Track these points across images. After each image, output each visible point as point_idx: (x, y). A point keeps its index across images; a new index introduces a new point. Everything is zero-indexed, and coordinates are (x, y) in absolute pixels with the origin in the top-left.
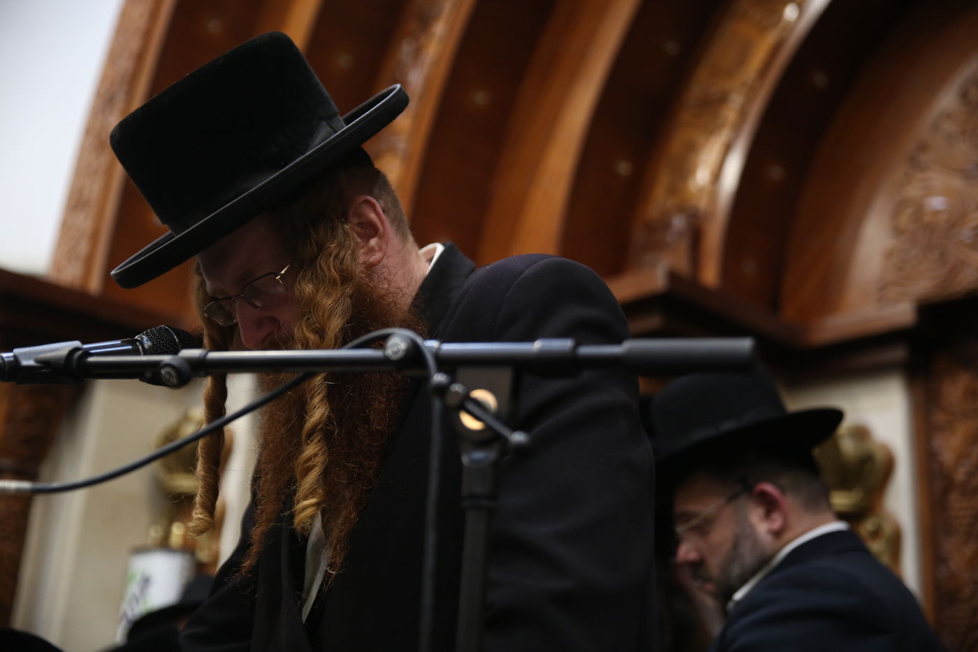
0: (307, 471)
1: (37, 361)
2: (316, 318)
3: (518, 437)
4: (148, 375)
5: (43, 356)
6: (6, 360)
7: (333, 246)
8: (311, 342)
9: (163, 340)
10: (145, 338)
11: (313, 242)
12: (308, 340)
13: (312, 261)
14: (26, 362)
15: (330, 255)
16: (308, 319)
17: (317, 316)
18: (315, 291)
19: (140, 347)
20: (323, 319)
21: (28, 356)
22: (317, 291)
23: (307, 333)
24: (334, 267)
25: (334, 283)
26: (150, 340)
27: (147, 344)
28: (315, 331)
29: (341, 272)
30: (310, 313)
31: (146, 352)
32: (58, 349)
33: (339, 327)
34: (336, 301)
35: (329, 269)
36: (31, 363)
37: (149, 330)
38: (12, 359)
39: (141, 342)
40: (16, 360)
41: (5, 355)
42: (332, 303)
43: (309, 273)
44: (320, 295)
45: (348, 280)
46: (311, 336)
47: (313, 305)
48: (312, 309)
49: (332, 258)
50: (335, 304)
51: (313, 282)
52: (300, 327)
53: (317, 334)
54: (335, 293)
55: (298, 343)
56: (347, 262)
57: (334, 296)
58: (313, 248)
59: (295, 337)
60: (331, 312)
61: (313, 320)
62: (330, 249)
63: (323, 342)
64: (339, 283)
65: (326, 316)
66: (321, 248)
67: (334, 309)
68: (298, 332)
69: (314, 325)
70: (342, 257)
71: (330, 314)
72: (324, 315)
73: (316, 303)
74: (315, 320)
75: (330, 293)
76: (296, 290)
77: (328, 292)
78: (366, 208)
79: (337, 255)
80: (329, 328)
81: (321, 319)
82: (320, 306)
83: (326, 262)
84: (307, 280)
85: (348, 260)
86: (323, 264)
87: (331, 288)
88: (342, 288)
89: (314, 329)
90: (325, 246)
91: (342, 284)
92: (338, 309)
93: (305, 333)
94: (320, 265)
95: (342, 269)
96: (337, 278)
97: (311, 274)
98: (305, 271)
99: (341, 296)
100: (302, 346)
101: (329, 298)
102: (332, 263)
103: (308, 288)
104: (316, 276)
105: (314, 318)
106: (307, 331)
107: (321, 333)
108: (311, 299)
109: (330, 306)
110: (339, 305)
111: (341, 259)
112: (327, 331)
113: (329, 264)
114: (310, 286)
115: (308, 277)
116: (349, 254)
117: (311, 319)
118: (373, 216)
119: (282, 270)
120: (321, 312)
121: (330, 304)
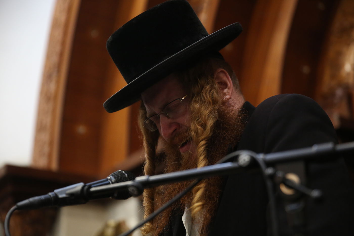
0: (198, 190)
2: (201, 119)
3: (315, 193)
5: (68, 192)
6: (51, 196)
7: (208, 87)
8: (199, 131)
10: (112, 177)
11: (199, 85)
12: (198, 129)
13: (199, 93)
14: (60, 196)
15: (207, 91)
16: (198, 120)
18: (200, 107)
19: (110, 182)
20: (205, 119)
21: (61, 193)
22: (201, 107)
23: (197, 126)
25: (210, 103)
26: (115, 178)
27: (113, 179)
28: (201, 125)
30: (198, 116)
31: (113, 183)
32: (75, 187)
33: (213, 124)
34: (210, 112)
35: (207, 97)
36: (64, 196)
37: (113, 173)
38: (54, 195)
39: (110, 180)
40: (56, 196)
41: (50, 194)
42: (209, 113)
43: (197, 99)
44: (203, 109)
45: (215, 103)
46: (199, 127)
47: (200, 113)
48: (200, 115)
49: (208, 92)
50: (210, 113)
51: (199, 103)
52: (194, 123)
53: (202, 126)
54: (210, 108)
55: (193, 131)
56: (215, 95)
57: (209, 109)
58: (199, 87)
59: (191, 129)
60: (208, 116)
61: (200, 120)
62: (206, 88)
63: (205, 130)
64: (212, 104)
65: (206, 118)
66: (202, 87)
67: (210, 115)
68: (193, 126)
69: (201, 122)
70: (212, 92)
71: (208, 117)
72: (205, 118)
73: (202, 112)
74: (201, 120)
75: (208, 108)
76: (191, 107)
77: (207, 107)
78: (222, 75)
79: (210, 91)
80: (208, 124)
81: (204, 119)
82: (203, 114)
83: (206, 93)
84: (196, 102)
85: (215, 94)
86: (204, 94)
87: (208, 106)
88: (213, 106)
89: (201, 124)
90: (205, 87)
91: (213, 104)
92: (212, 115)
93: (196, 126)
94: (203, 95)
95: (213, 97)
96: (211, 101)
97: (198, 99)
98: (195, 98)
99: (213, 110)
100: (195, 132)
101: (207, 110)
102: (208, 95)
103: (197, 106)
104: (201, 100)
105: (200, 119)
106: (197, 125)
107: (204, 126)
108: (199, 111)
109: (208, 114)
110: (212, 114)
111: (212, 93)
112: (207, 124)
113: (207, 95)
114: (198, 105)
115: (197, 101)
116: (216, 92)
117: (199, 120)
118: (225, 79)
119: (183, 97)
120: (204, 117)
121: (208, 113)
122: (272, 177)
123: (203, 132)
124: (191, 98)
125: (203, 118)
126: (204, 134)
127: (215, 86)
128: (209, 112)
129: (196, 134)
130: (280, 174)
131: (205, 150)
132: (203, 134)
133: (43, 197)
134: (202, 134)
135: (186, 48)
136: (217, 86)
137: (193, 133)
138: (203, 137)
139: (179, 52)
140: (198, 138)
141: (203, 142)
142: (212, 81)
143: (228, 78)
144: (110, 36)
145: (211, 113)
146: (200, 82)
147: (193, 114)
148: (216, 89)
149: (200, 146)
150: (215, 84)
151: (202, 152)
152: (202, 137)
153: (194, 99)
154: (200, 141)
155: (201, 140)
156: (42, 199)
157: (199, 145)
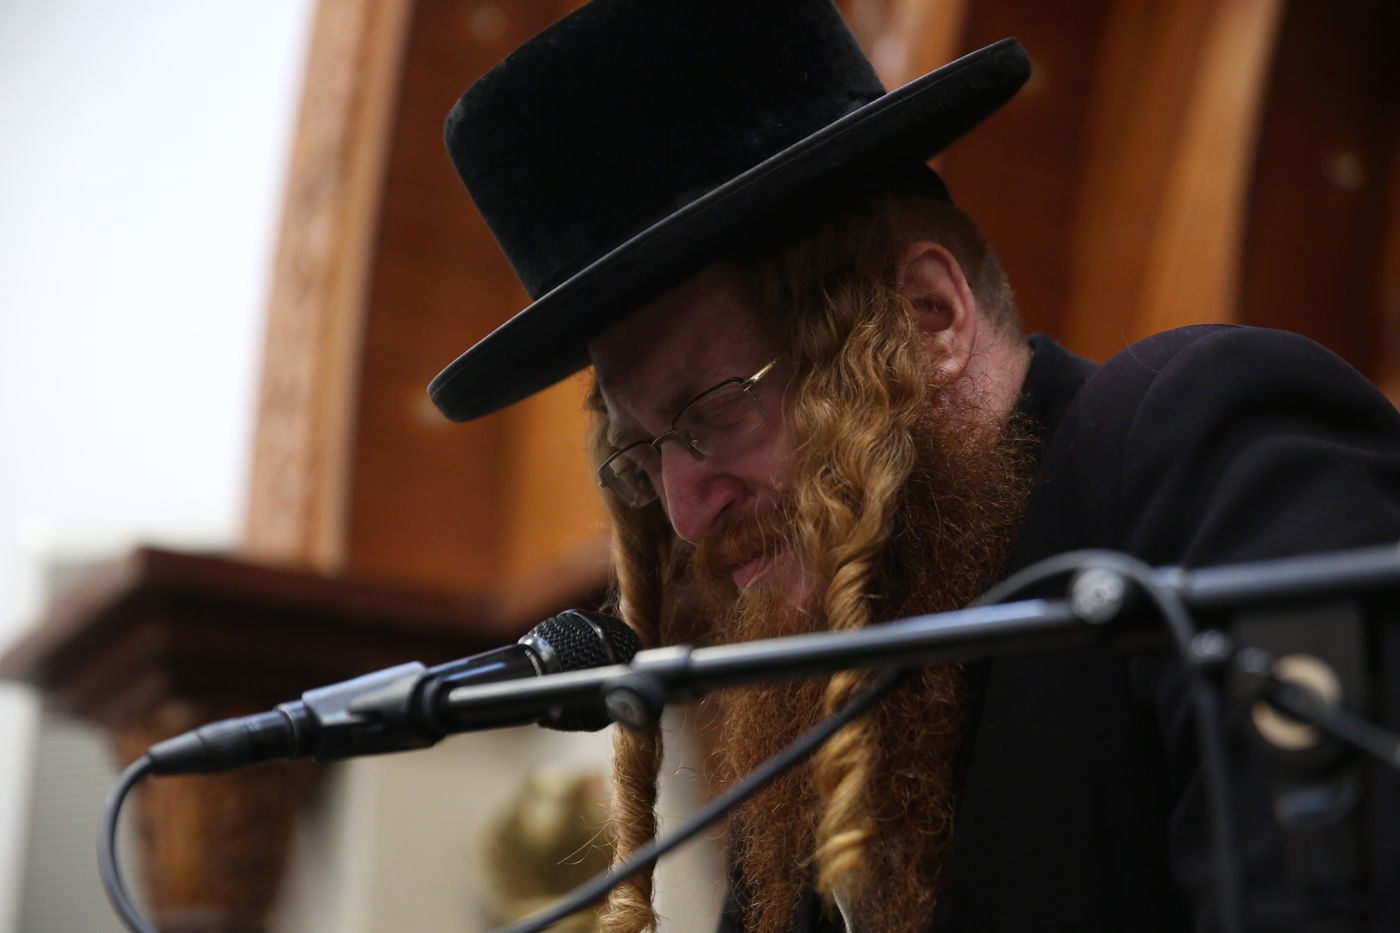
0: (840, 775)
1: (353, 712)
2: (842, 469)
4: (555, 713)
5: (361, 701)
6: (292, 716)
7: (871, 327)
8: (833, 519)
9: (575, 641)
10: (540, 642)
12: (827, 510)
13: (830, 356)
14: (328, 719)
15: (866, 345)
16: (827, 471)
17: (844, 465)
18: (836, 416)
19: (534, 660)
20: (858, 469)
21: (331, 703)
22: (841, 415)
23: (826, 499)
24: (876, 370)
25: (878, 398)
26: (550, 643)
27: (546, 651)
28: (843, 497)
29: (890, 377)
30: (830, 458)
31: (547, 669)
32: (388, 683)
33: (893, 489)
34: (881, 438)
35: (865, 373)
36: (340, 717)
37: (543, 624)
38: (303, 714)
39: (534, 649)
40: (311, 716)
41: (286, 708)
42: (874, 440)
43: (824, 380)
44: (848, 424)
45: (903, 399)
46: (834, 505)
47: (834, 444)
48: (834, 452)
49: (870, 351)
50: (881, 442)
51: (831, 398)
52: (812, 487)
53: (846, 501)
54: (880, 420)
55: (807, 519)
56: (902, 360)
57: (877, 425)
58: (829, 329)
59: (800, 509)
60: (873, 457)
61: (837, 472)
62: (864, 334)
63: (861, 516)
64: (887, 403)
65: (863, 465)
66: (845, 330)
67: (878, 451)
68: (807, 498)
69: (839, 482)
70: (891, 351)
71: (872, 462)
72: (858, 463)
73: (842, 440)
74: (841, 473)
75: (869, 419)
76: (797, 413)
77: (865, 418)
78: (931, 270)
79: (881, 346)
80: (872, 490)
81: (853, 469)
82: (849, 447)
83: (859, 358)
84: (820, 393)
85: (904, 358)
86: (852, 362)
87: (869, 410)
88: (892, 411)
89: (840, 490)
90: (855, 328)
91: (893, 402)
92: (887, 452)
93: (822, 499)
94: (847, 364)
95: (891, 374)
96: (883, 389)
97: (828, 381)
98: (814, 375)
99: (893, 427)
100: (816, 525)
101: (868, 429)
102: (870, 362)
103: (823, 410)
104: (839, 387)
105: (838, 469)
106: (826, 495)
107: (855, 498)
108: (831, 432)
109: (871, 446)
110: (887, 446)
111: (888, 354)
112: (868, 494)
113: (865, 363)
114: (826, 405)
115: (821, 388)
116: (905, 347)
117: (833, 471)
118: (944, 286)
119: (755, 373)
120: (852, 459)
121: (871, 442)
122: (1219, 673)
123: (850, 525)
124: (794, 374)
125: (848, 465)
126: (854, 533)
127: (901, 324)
128: (873, 437)
129: (819, 532)
130: (1253, 662)
131: (860, 599)
132: (851, 534)
133: (254, 722)
134: (848, 533)
135: (766, 162)
136: (908, 323)
137: (808, 528)
138: (850, 548)
139: (736, 179)
140: (828, 550)
141: (851, 570)
142: (891, 301)
143: (956, 283)
144: (459, 100)
145: (885, 442)
146: (833, 306)
147: (807, 447)
148: (906, 334)
149: (838, 586)
150: (903, 313)
151: (849, 611)
152: (844, 546)
153: (808, 381)
154: (837, 563)
155: (841, 558)
156: (251, 728)
157: (835, 579)
